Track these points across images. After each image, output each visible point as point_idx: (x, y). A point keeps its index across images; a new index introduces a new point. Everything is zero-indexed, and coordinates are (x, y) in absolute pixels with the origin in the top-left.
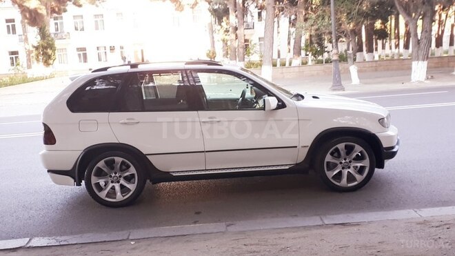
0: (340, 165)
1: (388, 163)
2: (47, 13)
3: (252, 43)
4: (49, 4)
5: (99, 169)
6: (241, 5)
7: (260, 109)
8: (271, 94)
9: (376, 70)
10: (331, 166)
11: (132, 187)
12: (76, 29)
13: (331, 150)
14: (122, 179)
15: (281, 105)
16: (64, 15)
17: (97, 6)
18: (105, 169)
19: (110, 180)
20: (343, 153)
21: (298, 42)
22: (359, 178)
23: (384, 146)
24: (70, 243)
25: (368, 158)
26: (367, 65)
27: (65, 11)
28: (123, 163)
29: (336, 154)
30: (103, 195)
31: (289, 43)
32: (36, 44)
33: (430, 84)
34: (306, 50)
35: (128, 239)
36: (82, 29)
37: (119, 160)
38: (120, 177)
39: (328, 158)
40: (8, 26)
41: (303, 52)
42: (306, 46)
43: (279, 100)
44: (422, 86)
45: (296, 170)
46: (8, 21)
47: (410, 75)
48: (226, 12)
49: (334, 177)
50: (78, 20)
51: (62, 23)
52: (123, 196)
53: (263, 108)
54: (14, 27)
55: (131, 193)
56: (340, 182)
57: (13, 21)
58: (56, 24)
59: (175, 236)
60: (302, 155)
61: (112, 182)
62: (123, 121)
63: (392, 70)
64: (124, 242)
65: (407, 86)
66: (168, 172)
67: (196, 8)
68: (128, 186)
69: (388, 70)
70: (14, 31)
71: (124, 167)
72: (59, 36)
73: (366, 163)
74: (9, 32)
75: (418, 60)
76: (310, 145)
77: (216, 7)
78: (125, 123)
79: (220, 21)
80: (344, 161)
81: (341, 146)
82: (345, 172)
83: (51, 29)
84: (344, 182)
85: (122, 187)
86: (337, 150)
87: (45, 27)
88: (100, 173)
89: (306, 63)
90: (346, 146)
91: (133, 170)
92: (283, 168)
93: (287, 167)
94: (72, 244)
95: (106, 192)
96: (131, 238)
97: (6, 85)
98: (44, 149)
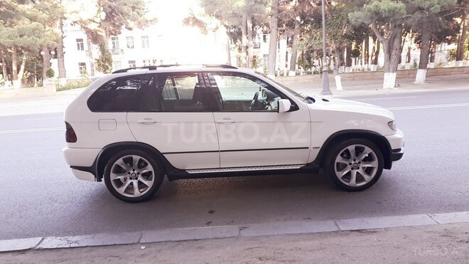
0: (349, 166)
1: (395, 164)
2: (106, 35)
3: (259, 58)
4: (108, 27)
5: (118, 166)
6: (251, 29)
7: (273, 111)
8: (284, 97)
9: (354, 80)
10: (341, 167)
11: (149, 184)
12: (129, 47)
13: (341, 152)
14: (140, 175)
15: (294, 107)
16: (118, 36)
17: (143, 30)
18: (123, 167)
19: (128, 176)
20: (353, 154)
21: (294, 58)
22: (368, 178)
23: (393, 148)
24: (81, 245)
25: (377, 160)
26: (347, 75)
27: (120, 33)
28: (140, 160)
29: (345, 155)
30: (121, 190)
31: (287, 60)
32: (98, 58)
33: (398, 90)
34: (299, 65)
35: (139, 242)
36: (133, 47)
37: (136, 158)
38: (138, 173)
39: (339, 159)
40: (78, 44)
41: (297, 66)
42: (299, 61)
43: (292, 102)
44: (392, 92)
45: (307, 170)
46: (78, 40)
47: (383, 83)
48: (240, 34)
49: (344, 177)
50: (130, 40)
51: (118, 43)
52: (141, 192)
53: (277, 111)
54: (82, 44)
55: (149, 189)
56: (349, 182)
57: (81, 40)
58: (114, 43)
59: (186, 241)
60: (313, 156)
61: (131, 179)
62: (140, 121)
63: (366, 80)
64: (135, 246)
65: (380, 92)
66: (185, 170)
67: (217, 32)
68: (146, 182)
69: (363, 79)
70: (83, 49)
71: (141, 165)
72: (116, 51)
73: (375, 164)
74: (79, 49)
75: (389, 71)
76: (321, 146)
77: (232, 31)
78: (143, 123)
79: (235, 41)
80: (353, 162)
81: (352, 148)
82: (354, 173)
83: (109, 46)
84: (353, 182)
85: (140, 183)
86: (347, 151)
87: (104, 45)
88: (119, 170)
89: (299, 74)
90: (356, 148)
91: (150, 168)
92: (294, 168)
93: (298, 167)
94: (82, 247)
95: (125, 188)
96: (142, 241)
97: (74, 88)
98: (66, 146)
